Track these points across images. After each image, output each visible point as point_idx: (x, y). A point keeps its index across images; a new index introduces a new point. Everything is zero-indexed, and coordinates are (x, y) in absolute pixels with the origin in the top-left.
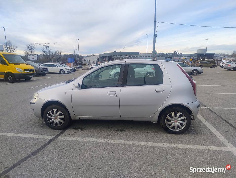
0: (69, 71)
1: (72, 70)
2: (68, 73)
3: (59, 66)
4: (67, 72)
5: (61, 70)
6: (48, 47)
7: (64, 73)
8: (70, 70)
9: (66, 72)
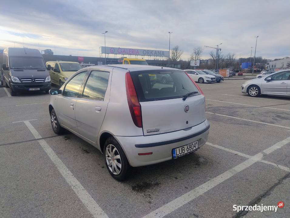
0: (210, 80)
1: (214, 78)
2: (209, 82)
3: (198, 74)
4: (207, 81)
5: (200, 78)
6: (219, 50)
7: (203, 82)
8: (212, 79)
9: (205, 81)
